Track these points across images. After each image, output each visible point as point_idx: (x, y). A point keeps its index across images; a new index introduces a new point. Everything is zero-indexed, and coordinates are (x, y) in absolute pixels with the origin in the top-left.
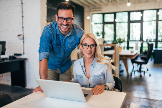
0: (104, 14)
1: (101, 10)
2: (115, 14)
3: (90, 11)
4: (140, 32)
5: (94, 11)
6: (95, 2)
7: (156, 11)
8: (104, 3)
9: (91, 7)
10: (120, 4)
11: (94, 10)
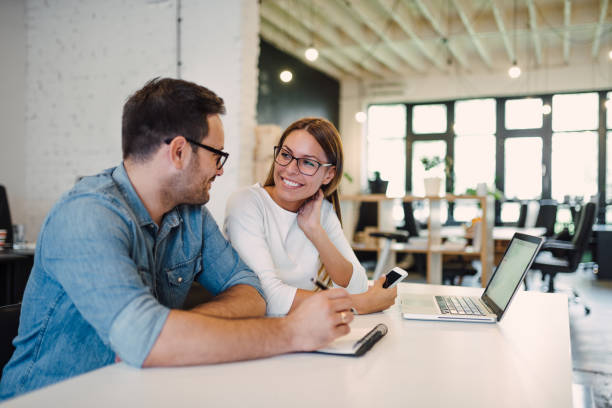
0: (410, 107)
1: (400, 93)
2: (450, 105)
3: (362, 94)
4: (540, 170)
5: (375, 94)
6: (382, 65)
7: (595, 97)
8: (413, 69)
9: (367, 82)
10: (469, 72)
11: (377, 90)
